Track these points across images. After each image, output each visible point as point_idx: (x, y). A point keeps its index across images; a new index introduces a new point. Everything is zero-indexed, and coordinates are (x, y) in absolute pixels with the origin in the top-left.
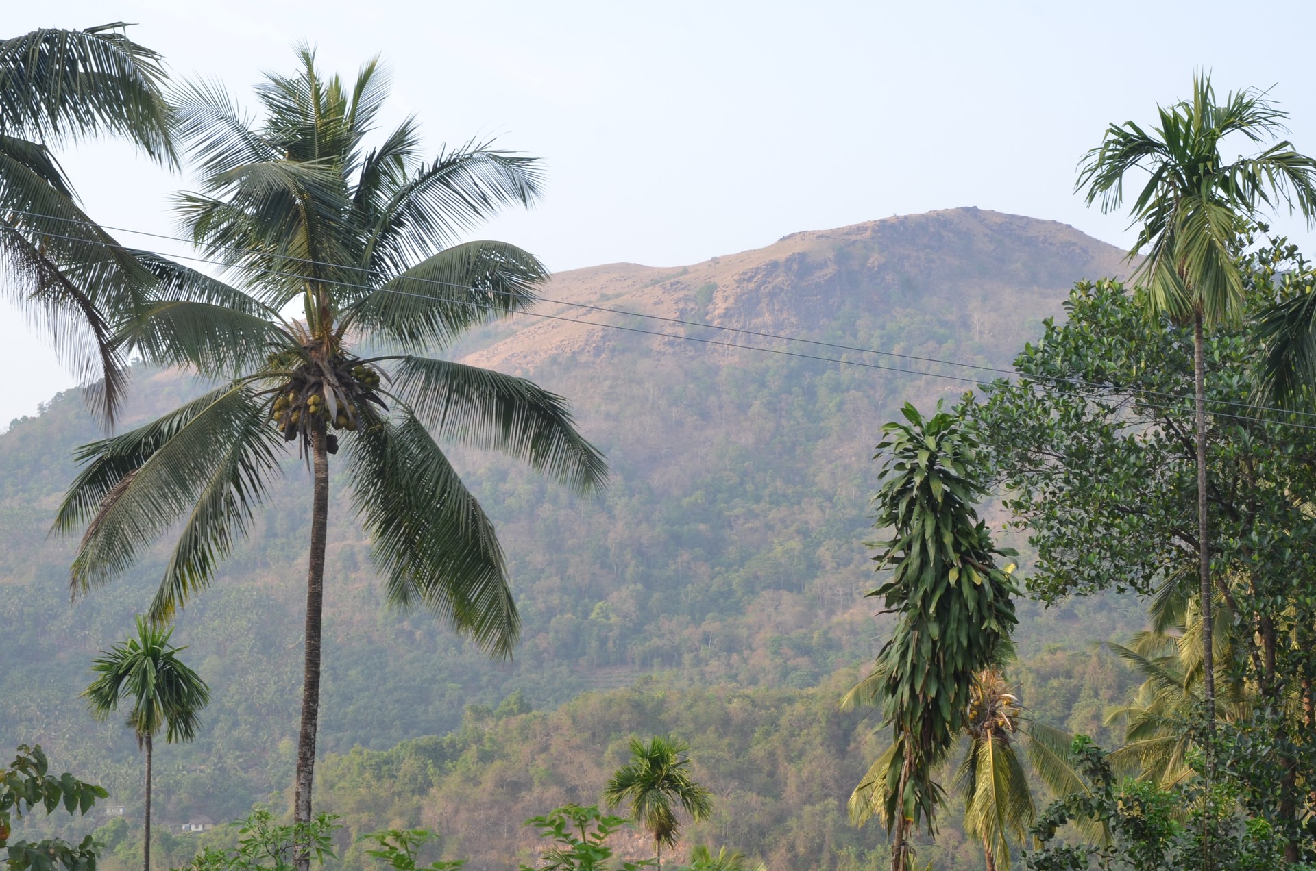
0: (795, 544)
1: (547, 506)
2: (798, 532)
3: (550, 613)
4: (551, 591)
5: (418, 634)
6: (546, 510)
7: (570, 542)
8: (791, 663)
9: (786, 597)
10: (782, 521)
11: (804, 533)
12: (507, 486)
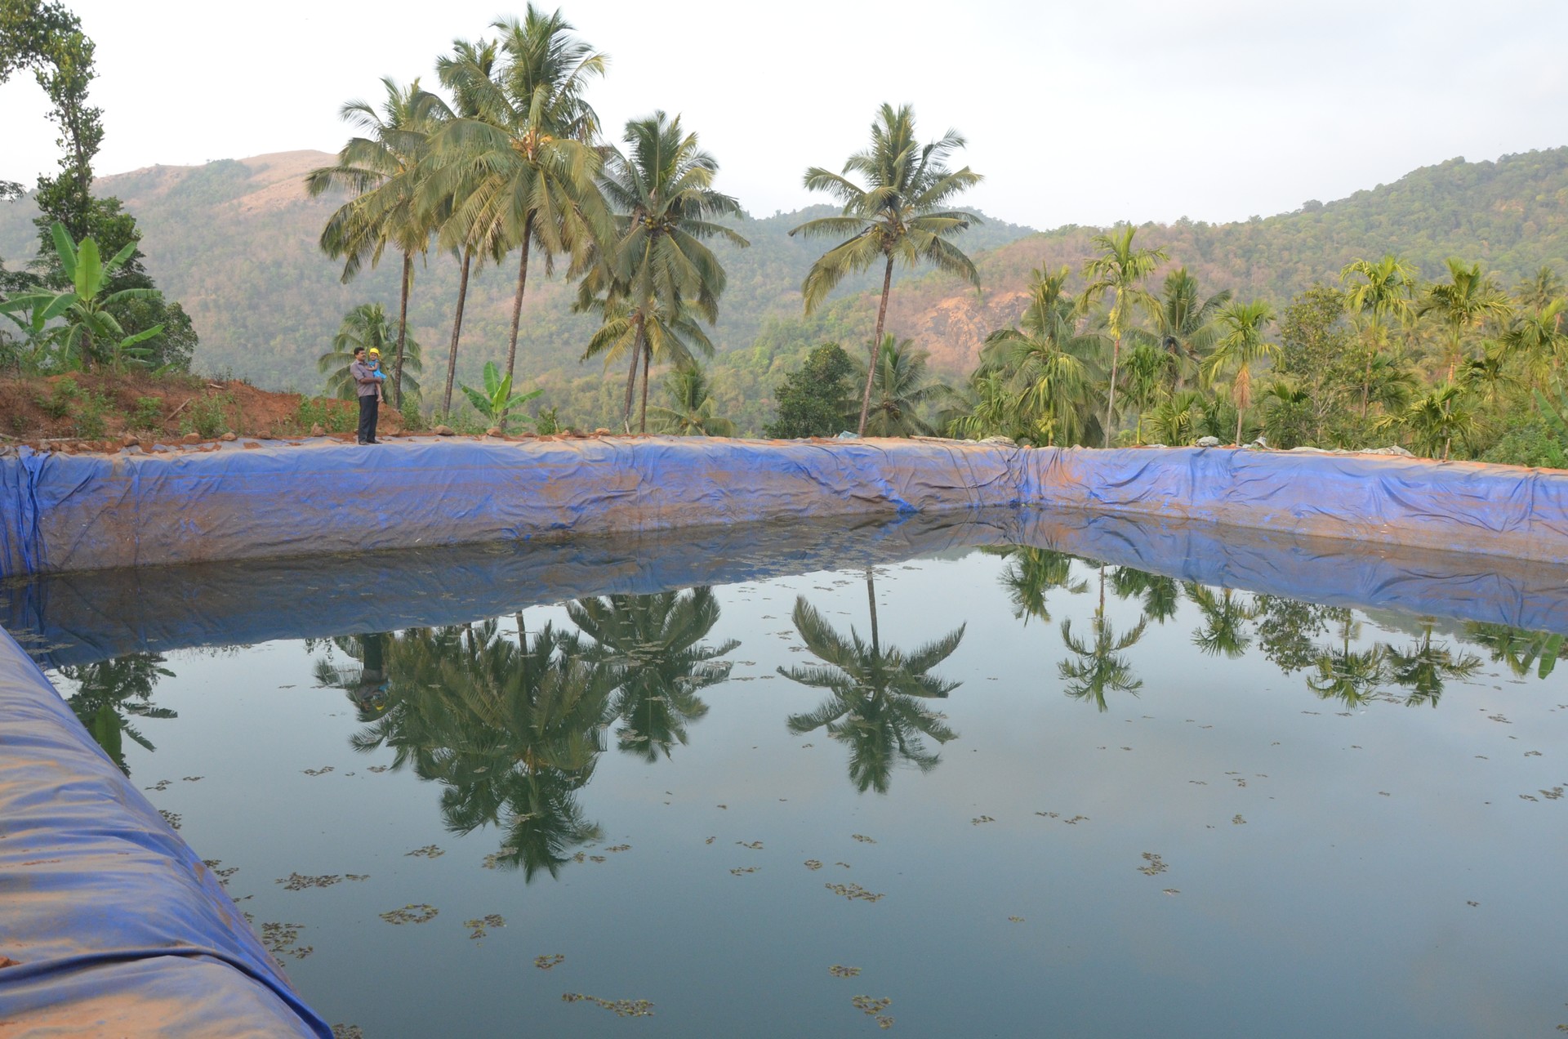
0: (431, 304)
1: (307, 282)
2: (431, 298)
3: (315, 336)
4: (315, 325)
5: (249, 346)
6: (306, 283)
7: (320, 300)
8: (440, 363)
9: (432, 331)
10: (423, 292)
11: (434, 298)
12: (284, 271)
